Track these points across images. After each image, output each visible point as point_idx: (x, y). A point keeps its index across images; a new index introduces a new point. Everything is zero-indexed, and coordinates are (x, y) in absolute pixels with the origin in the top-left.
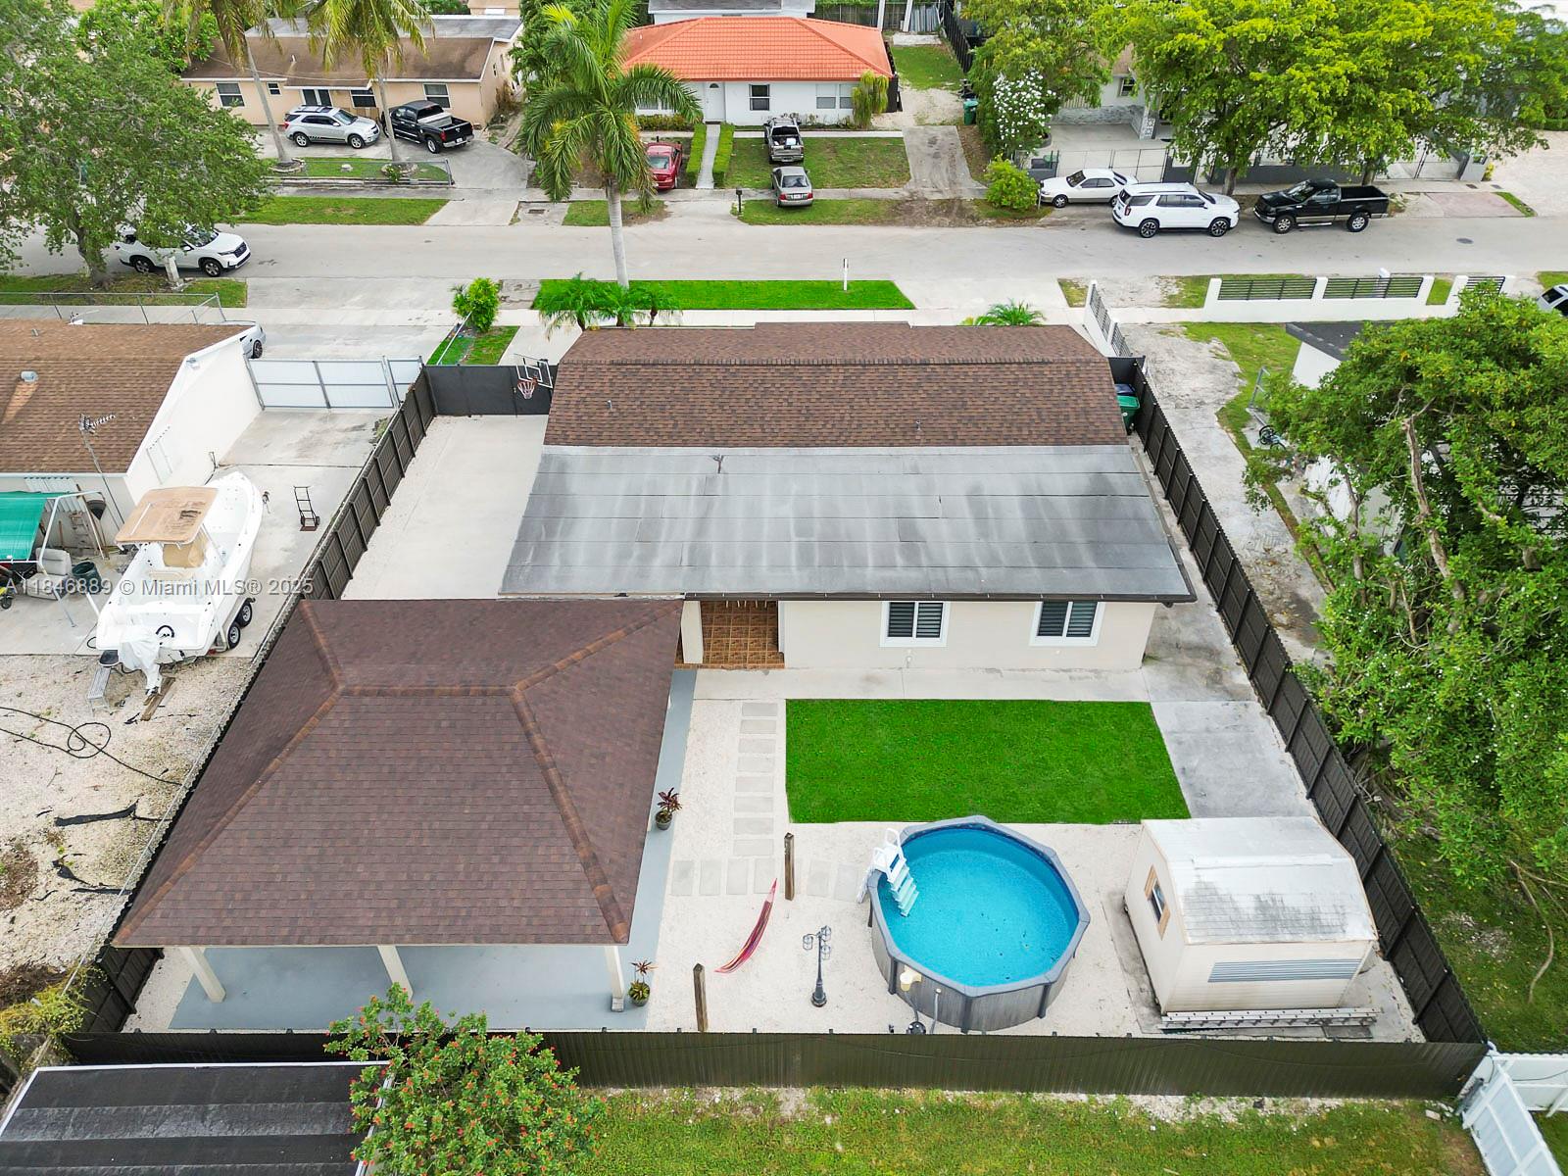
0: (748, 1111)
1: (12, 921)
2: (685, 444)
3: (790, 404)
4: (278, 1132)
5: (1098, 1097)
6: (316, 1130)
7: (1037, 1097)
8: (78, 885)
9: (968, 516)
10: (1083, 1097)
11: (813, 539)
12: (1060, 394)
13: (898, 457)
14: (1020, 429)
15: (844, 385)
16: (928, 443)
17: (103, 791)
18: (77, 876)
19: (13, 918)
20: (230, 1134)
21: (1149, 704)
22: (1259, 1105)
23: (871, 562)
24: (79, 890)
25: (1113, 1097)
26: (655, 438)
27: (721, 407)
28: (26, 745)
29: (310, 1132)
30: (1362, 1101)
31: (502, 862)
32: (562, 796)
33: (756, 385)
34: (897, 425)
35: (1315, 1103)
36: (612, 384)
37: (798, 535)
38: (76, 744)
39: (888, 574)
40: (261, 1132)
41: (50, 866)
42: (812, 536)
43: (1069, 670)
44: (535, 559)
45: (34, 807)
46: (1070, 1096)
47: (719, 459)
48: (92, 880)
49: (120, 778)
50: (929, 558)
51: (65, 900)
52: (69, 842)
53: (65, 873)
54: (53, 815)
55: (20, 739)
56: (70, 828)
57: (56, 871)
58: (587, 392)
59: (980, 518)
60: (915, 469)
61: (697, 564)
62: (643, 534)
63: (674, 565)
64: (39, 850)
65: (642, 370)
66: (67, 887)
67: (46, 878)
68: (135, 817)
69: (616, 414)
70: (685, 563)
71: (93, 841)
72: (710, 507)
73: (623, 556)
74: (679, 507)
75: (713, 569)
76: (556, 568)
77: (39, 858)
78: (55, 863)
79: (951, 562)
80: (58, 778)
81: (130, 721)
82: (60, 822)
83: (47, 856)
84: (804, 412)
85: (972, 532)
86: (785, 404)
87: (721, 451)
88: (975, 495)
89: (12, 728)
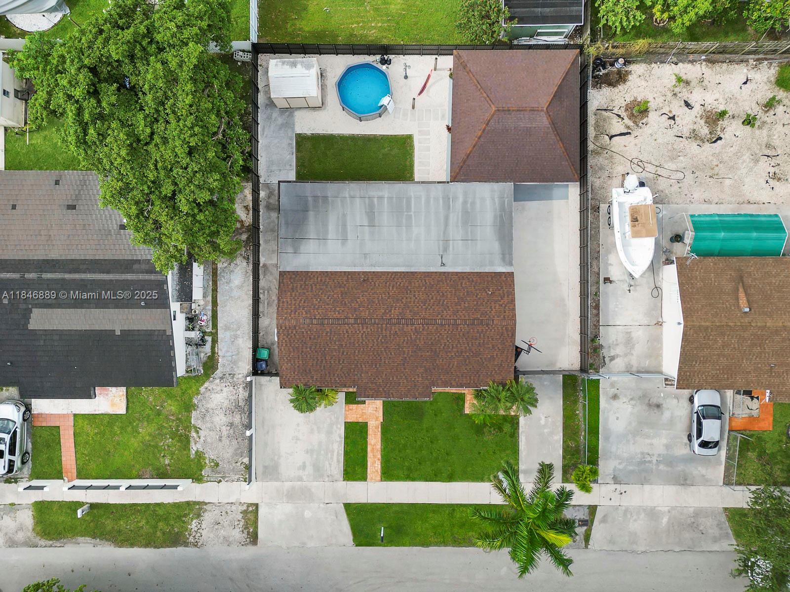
2: (457, 273)
3: (414, 296)
8: (614, 112)
9: (349, 227)
11: (406, 213)
12: (301, 300)
13: (372, 265)
14: (321, 280)
15: (392, 306)
16: (359, 273)
17: (622, 145)
18: (615, 115)
19: (625, 101)
20: (534, 9)
23: (386, 199)
24: (613, 110)
26: (469, 277)
27: (443, 294)
28: (657, 163)
32: (476, 82)
33: (429, 307)
34: (371, 283)
36: (491, 308)
37: (411, 215)
38: (640, 163)
39: (380, 194)
42: (406, 215)
44: (504, 201)
45: (640, 139)
47: (443, 265)
48: (610, 113)
49: (620, 150)
50: (365, 203)
51: (614, 107)
52: (623, 127)
53: (619, 116)
54: (633, 136)
55: (660, 166)
56: (626, 131)
57: (622, 116)
58: (501, 303)
59: (344, 226)
60: (365, 258)
61: (446, 199)
62: (468, 217)
63: (455, 198)
64: (631, 123)
65: (479, 316)
66: (616, 111)
67: (623, 114)
68: (607, 135)
69: (487, 290)
70: (451, 200)
71: (617, 126)
72: (444, 233)
73: (473, 203)
74: (456, 233)
75: (441, 196)
76: (496, 196)
77: (629, 121)
78: (623, 119)
79: (358, 201)
80: (639, 150)
81: (628, 173)
82: (630, 133)
83: (627, 121)
84: (409, 292)
85: (348, 218)
86: (416, 296)
87: (443, 269)
88: (345, 240)
89: (665, 170)
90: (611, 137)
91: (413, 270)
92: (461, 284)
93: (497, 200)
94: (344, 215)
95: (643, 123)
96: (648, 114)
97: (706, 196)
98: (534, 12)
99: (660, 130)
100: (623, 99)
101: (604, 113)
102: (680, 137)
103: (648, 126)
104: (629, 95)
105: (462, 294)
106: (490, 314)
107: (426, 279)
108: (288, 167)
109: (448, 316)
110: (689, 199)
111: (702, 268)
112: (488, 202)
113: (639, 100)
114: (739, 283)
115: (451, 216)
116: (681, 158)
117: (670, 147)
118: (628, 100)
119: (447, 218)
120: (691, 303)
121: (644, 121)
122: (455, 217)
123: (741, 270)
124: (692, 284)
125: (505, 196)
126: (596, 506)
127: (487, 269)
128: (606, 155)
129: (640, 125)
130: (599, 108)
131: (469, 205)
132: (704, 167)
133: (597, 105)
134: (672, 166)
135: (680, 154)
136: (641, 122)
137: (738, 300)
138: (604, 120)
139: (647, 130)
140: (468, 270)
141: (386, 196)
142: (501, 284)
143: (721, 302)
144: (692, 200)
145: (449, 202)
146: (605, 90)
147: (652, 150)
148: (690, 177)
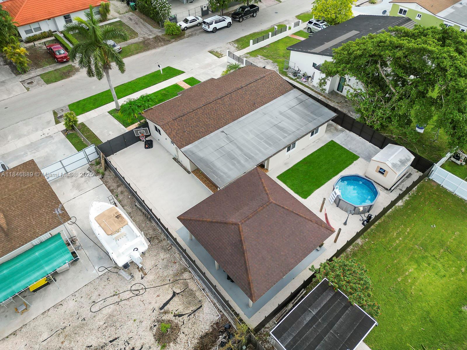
0: (356, 248)
1: (183, 333)
2: (212, 132)
4: (325, 302)
5: (392, 208)
6: (330, 297)
7: (386, 214)
8: (187, 315)
9: (286, 119)
10: (391, 210)
12: (273, 83)
13: (257, 112)
14: (273, 94)
16: (260, 106)
17: (161, 295)
18: (184, 314)
19: (183, 332)
20: (318, 310)
21: (332, 141)
22: (409, 194)
23: (282, 138)
24: (188, 316)
25: (394, 207)
26: (203, 134)
27: (210, 119)
28: (121, 303)
29: (329, 298)
30: (419, 184)
31: (303, 233)
32: (300, 214)
34: (250, 105)
35: (414, 189)
36: (179, 125)
37: (261, 140)
38: (137, 292)
39: (287, 139)
40: (322, 305)
41: (174, 318)
42: (264, 139)
43: (315, 142)
44: (217, 177)
45: (149, 312)
46: (389, 211)
47: (223, 132)
48: (189, 311)
49: (161, 290)
50: (290, 131)
51: (189, 320)
52: (170, 310)
53: (180, 316)
54: (157, 309)
55: (118, 303)
56: (166, 308)
57: (177, 317)
58: (175, 130)
59: (288, 118)
60: (264, 113)
61: (251, 157)
62: (231, 157)
63: (246, 160)
64: (166, 317)
65: (183, 118)
66: (185, 318)
67: (178, 321)
68: (178, 294)
69: (188, 133)
70: (248, 159)
71: (176, 306)
72: (236, 144)
73: (234, 165)
74: (229, 147)
75: (255, 157)
76: (224, 175)
77: (168, 318)
78: (174, 316)
79: (294, 130)
80: (144, 302)
81: (142, 278)
82: (161, 309)
83: (170, 317)
84: (229, 111)
85: (290, 122)
86: (223, 111)
87: (221, 130)
88: (281, 113)
89: (112, 303)
90: (174, 294)
91: (236, 122)
92: (204, 128)
93: (222, 174)
94: (293, 121)
95: (155, 326)
96: (155, 338)
97: (61, 310)
98: (316, 308)
99: (135, 332)
100: (186, 333)
101: (194, 308)
102: (113, 340)
103: (149, 327)
104: (183, 341)
105: (200, 124)
106: (177, 122)
107: (225, 121)
108: (344, 143)
109: (199, 110)
110: (77, 296)
111: (45, 223)
112: (226, 170)
113: (171, 344)
114: (8, 229)
115: (240, 153)
116: (102, 323)
117: (118, 324)
118: (182, 336)
119: (241, 150)
120: (45, 194)
121: (155, 328)
122: (237, 153)
123: (8, 241)
124: (49, 207)
125: (219, 179)
126: (56, 124)
127: (196, 143)
128: (170, 278)
129: (156, 324)
130: (201, 309)
131: (236, 162)
132: (76, 332)
133: (204, 309)
134: (107, 311)
135: (104, 326)
136: (157, 326)
137: (5, 216)
138: (189, 303)
139: (147, 323)
140: (207, 137)
141: (283, 140)
142: (183, 140)
143: (19, 208)
144: (74, 297)
145: (248, 157)
146: (207, 328)
147: (133, 310)
148: (85, 313)
